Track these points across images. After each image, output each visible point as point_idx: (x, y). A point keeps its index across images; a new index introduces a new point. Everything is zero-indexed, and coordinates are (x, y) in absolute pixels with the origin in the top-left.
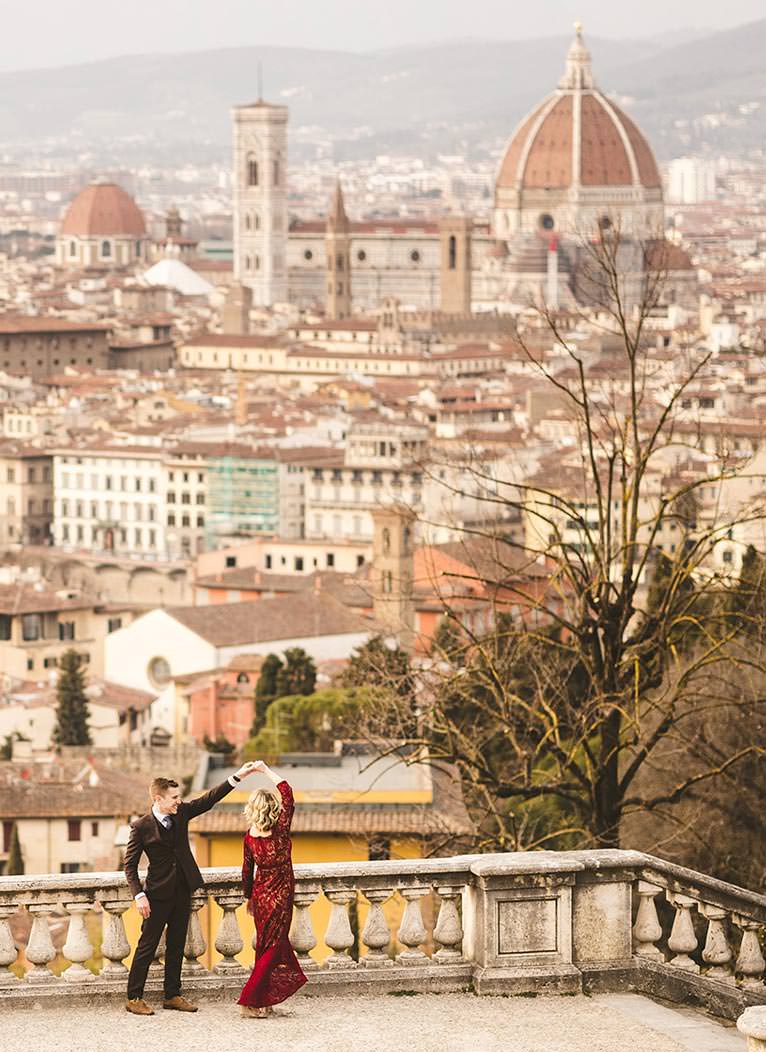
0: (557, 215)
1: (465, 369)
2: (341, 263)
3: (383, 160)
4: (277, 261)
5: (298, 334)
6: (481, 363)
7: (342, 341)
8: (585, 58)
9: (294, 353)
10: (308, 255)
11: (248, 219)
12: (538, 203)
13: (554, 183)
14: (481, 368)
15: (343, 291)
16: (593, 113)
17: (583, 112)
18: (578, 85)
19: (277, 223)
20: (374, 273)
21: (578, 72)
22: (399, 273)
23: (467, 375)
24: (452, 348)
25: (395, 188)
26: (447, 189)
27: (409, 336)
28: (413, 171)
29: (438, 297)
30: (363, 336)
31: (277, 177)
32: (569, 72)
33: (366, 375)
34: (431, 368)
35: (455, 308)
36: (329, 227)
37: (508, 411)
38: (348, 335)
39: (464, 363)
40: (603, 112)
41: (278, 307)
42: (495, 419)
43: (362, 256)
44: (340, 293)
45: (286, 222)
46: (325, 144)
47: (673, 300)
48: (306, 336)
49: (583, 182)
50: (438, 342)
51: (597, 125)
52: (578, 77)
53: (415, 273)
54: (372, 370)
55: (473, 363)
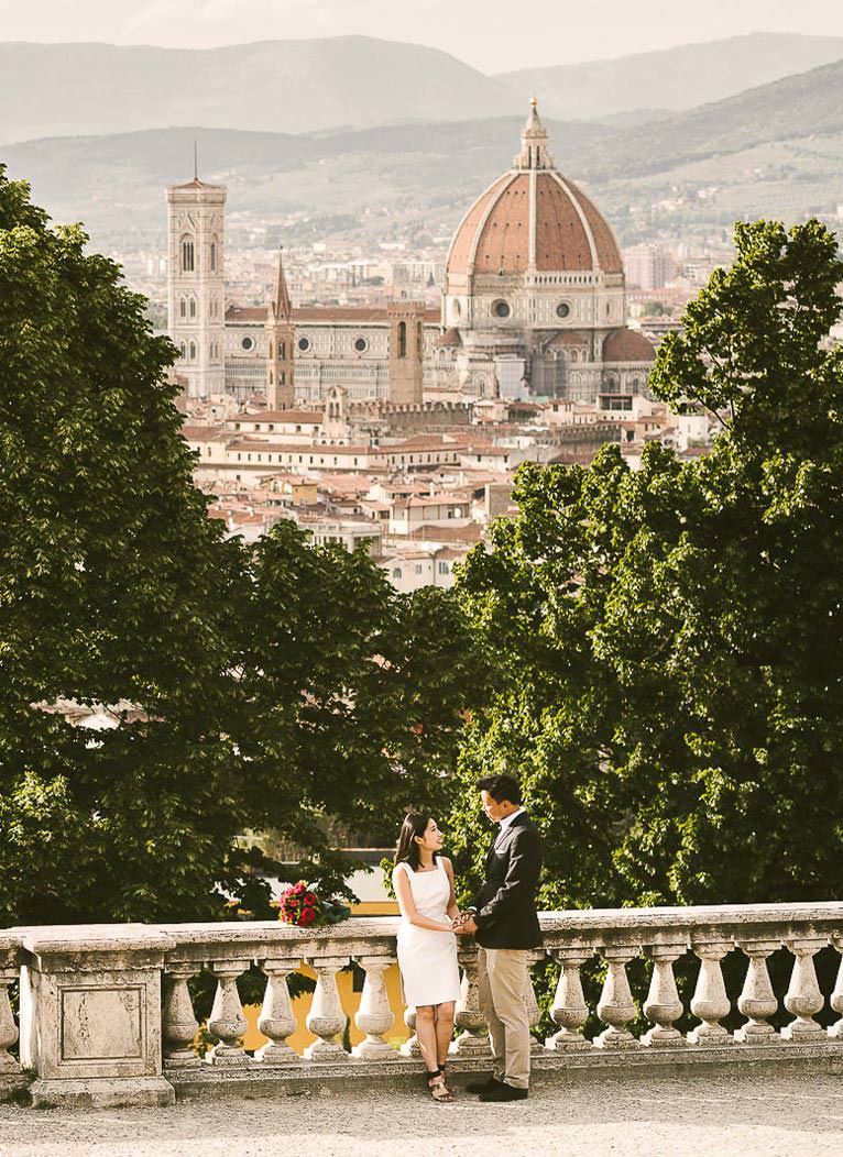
0: (510, 301)
1: (416, 463)
2: (283, 351)
3: (319, 247)
4: (214, 351)
5: (238, 426)
6: (434, 456)
7: (285, 433)
8: (540, 134)
9: (234, 445)
10: (247, 343)
11: (183, 305)
12: (491, 289)
13: (509, 268)
14: (433, 462)
15: (284, 381)
16: (551, 192)
17: (539, 193)
18: (534, 165)
19: (213, 308)
20: (317, 362)
21: (534, 150)
22: (343, 362)
23: (420, 469)
24: (403, 440)
25: (332, 276)
26: (388, 276)
27: (357, 427)
28: (352, 258)
29: (386, 388)
30: (307, 428)
31: (214, 260)
32: (525, 149)
33: (310, 469)
34: (381, 462)
35: (405, 398)
36: (271, 313)
37: (466, 507)
38: (291, 428)
39: (416, 457)
40: (560, 192)
41: (215, 398)
42: (450, 516)
43: (304, 344)
44: (282, 383)
45: (223, 310)
46: (258, 231)
47: (636, 392)
48: (247, 427)
49: (540, 268)
50: (388, 435)
51: (555, 207)
52: (534, 156)
53: (360, 363)
54: (317, 463)
55: (425, 455)
